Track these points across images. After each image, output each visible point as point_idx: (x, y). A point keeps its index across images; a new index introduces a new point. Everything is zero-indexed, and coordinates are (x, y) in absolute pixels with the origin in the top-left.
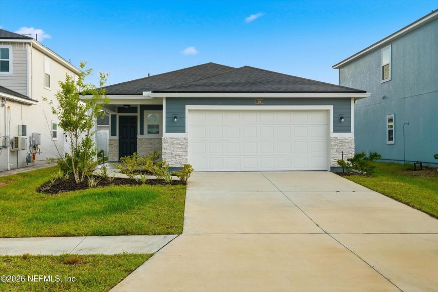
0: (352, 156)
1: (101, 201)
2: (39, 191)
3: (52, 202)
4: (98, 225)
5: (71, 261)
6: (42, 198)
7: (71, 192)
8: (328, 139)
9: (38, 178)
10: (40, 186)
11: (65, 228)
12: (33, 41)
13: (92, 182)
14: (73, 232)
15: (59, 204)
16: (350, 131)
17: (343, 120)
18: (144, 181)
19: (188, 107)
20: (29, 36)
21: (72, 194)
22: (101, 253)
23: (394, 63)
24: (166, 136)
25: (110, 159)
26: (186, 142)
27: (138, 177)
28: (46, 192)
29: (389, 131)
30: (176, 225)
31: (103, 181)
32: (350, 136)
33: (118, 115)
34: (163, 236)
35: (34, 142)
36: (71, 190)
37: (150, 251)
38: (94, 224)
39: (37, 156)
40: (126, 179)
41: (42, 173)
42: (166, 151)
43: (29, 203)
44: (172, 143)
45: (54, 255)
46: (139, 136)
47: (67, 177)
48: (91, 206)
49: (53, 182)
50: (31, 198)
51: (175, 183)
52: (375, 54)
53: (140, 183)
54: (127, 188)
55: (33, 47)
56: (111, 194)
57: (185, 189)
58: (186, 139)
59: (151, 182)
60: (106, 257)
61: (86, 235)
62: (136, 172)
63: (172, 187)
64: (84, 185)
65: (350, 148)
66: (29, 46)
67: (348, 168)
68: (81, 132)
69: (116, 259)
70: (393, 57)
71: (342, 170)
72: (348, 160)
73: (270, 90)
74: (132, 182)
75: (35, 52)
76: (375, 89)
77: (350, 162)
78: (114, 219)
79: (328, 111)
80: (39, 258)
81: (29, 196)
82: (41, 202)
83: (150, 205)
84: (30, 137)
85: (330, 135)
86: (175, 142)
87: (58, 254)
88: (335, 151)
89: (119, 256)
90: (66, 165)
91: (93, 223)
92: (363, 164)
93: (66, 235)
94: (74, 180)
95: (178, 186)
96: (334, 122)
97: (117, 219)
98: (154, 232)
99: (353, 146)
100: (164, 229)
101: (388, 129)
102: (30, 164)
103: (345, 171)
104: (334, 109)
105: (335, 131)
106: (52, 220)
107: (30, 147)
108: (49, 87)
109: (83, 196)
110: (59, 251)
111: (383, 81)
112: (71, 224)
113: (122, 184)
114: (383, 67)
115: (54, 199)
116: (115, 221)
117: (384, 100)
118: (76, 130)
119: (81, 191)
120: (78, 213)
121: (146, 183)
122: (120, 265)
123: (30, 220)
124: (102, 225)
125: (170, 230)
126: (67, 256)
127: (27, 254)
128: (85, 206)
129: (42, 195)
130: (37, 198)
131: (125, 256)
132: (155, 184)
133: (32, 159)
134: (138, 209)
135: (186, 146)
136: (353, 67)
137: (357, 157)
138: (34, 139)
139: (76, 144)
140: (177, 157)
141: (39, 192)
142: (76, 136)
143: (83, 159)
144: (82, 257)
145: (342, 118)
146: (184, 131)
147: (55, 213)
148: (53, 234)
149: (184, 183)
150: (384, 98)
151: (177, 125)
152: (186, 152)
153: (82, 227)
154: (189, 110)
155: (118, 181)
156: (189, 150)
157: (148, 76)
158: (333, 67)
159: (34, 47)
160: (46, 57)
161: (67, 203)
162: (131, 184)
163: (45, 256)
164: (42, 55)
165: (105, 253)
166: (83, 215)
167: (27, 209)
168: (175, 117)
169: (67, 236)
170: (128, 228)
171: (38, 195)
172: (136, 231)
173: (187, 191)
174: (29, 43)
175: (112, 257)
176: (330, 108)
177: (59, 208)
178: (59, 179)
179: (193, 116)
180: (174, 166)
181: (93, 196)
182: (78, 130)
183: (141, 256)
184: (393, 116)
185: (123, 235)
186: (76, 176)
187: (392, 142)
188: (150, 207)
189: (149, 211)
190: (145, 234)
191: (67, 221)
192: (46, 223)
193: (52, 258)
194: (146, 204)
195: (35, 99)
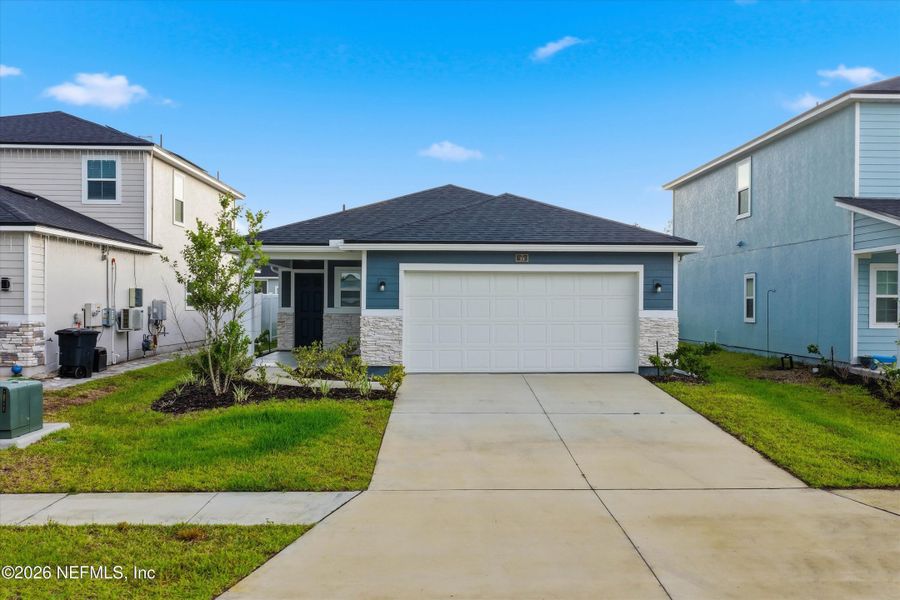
0: (672, 349)
1: (249, 430)
2: (156, 407)
3: (171, 430)
4: (239, 472)
5: (188, 535)
6: (158, 422)
7: (206, 411)
8: (635, 321)
9: (157, 382)
10: (158, 398)
11: (185, 478)
12: (154, 149)
13: (240, 394)
14: (197, 485)
15: (184, 435)
16: (670, 307)
17: (659, 289)
18: (325, 391)
19: (403, 267)
20: (149, 140)
21: (207, 415)
22: (234, 523)
23: (755, 188)
24: (367, 313)
25: (280, 346)
26: (401, 325)
27: (317, 383)
28: (167, 410)
29: (748, 300)
30: (361, 475)
31: (259, 391)
32: (671, 316)
33: (293, 272)
34: (336, 493)
35: (155, 315)
36: (206, 407)
37: (309, 520)
38: (233, 470)
39: (160, 339)
40: (298, 388)
41: (166, 371)
42: (367, 339)
43: (138, 432)
44: (376, 326)
45: (164, 524)
46: (327, 310)
47: (203, 382)
48: (234, 438)
49: (179, 392)
50: (142, 421)
51: (376, 395)
52: (728, 170)
53: (318, 395)
54: (297, 406)
55: (154, 156)
56: (266, 417)
57: (390, 407)
58: (399, 319)
59: (337, 394)
60: (239, 529)
61: (218, 490)
62: (315, 375)
63: (370, 404)
64: (228, 400)
65: (671, 335)
66: (148, 156)
67: (665, 369)
68: (224, 311)
69: (254, 533)
70: (754, 177)
71: (656, 373)
72: (666, 356)
73: (538, 238)
74: (305, 393)
75: (158, 165)
76: (727, 229)
77: (668, 360)
78: (265, 463)
79: (636, 274)
80: (142, 529)
81: (138, 417)
82: (156, 430)
83: (327, 438)
84: (149, 308)
85: (638, 314)
86: (382, 324)
87: (170, 523)
88: (646, 339)
89: (260, 528)
90: (199, 366)
91: (231, 470)
92: (693, 361)
93: (188, 489)
94: (211, 389)
95: (381, 402)
96: (644, 292)
97: (269, 463)
98: (323, 487)
99: (676, 332)
100: (340, 481)
101: (745, 298)
102: (148, 353)
103: (662, 373)
104: (645, 271)
105: (646, 307)
106: (169, 462)
107: (149, 323)
108: (182, 221)
109: (222, 421)
110: (172, 517)
111: (739, 217)
112: (197, 470)
113: (289, 398)
114: (739, 193)
115: (177, 424)
116: (266, 467)
117: (741, 249)
118: (216, 308)
119: (222, 409)
120: (210, 452)
121: (328, 396)
122: (260, 543)
123: (135, 463)
124: (245, 473)
125: (349, 484)
126: (182, 526)
127: (124, 523)
128: (222, 439)
129: (160, 415)
130: (151, 421)
131: (269, 528)
132: (344, 398)
133: (152, 344)
134: (307, 445)
135: (400, 330)
136: (694, 187)
137: (681, 351)
138: (155, 311)
139: (216, 332)
140: (385, 349)
141: (157, 410)
142: (216, 318)
143: (226, 357)
144: (204, 529)
145: (658, 285)
146: (396, 306)
147: (174, 451)
148: (167, 487)
149: (389, 395)
150: (741, 245)
151: (386, 296)
152: (400, 341)
153: (213, 476)
154: (406, 272)
155: (285, 392)
156: (405, 337)
157: (341, 210)
158: (664, 186)
159: (157, 157)
160: (176, 172)
161: (197, 433)
162: (304, 397)
163: (151, 527)
164: (169, 170)
165: (241, 523)
166: (218, 456)
167: (133, 442)
168: (383, 284)
169: (188, 491)
170: (283, 481)
171: (153, 415)
172: (296, 484)
173: (393, 411)
174: (149, 152)
175: (250, 530)
176: (639, 269)
177: (182, 441)
178: (190, 385)
179: (411, 281)
180: (380, 364)
181: (238, 421)
182: (219, 307)
183: (294, 528)
184: (753, 276)
185: (275, 491)
186: (216, 385)
187: (752, 320)
188: (325, 442)
189: (322, 448)
190: (309, 490)
191: (192, 467)
192: (158, 470)
193: (159, 529)
194: (321, 435)
195: (157, 245)
